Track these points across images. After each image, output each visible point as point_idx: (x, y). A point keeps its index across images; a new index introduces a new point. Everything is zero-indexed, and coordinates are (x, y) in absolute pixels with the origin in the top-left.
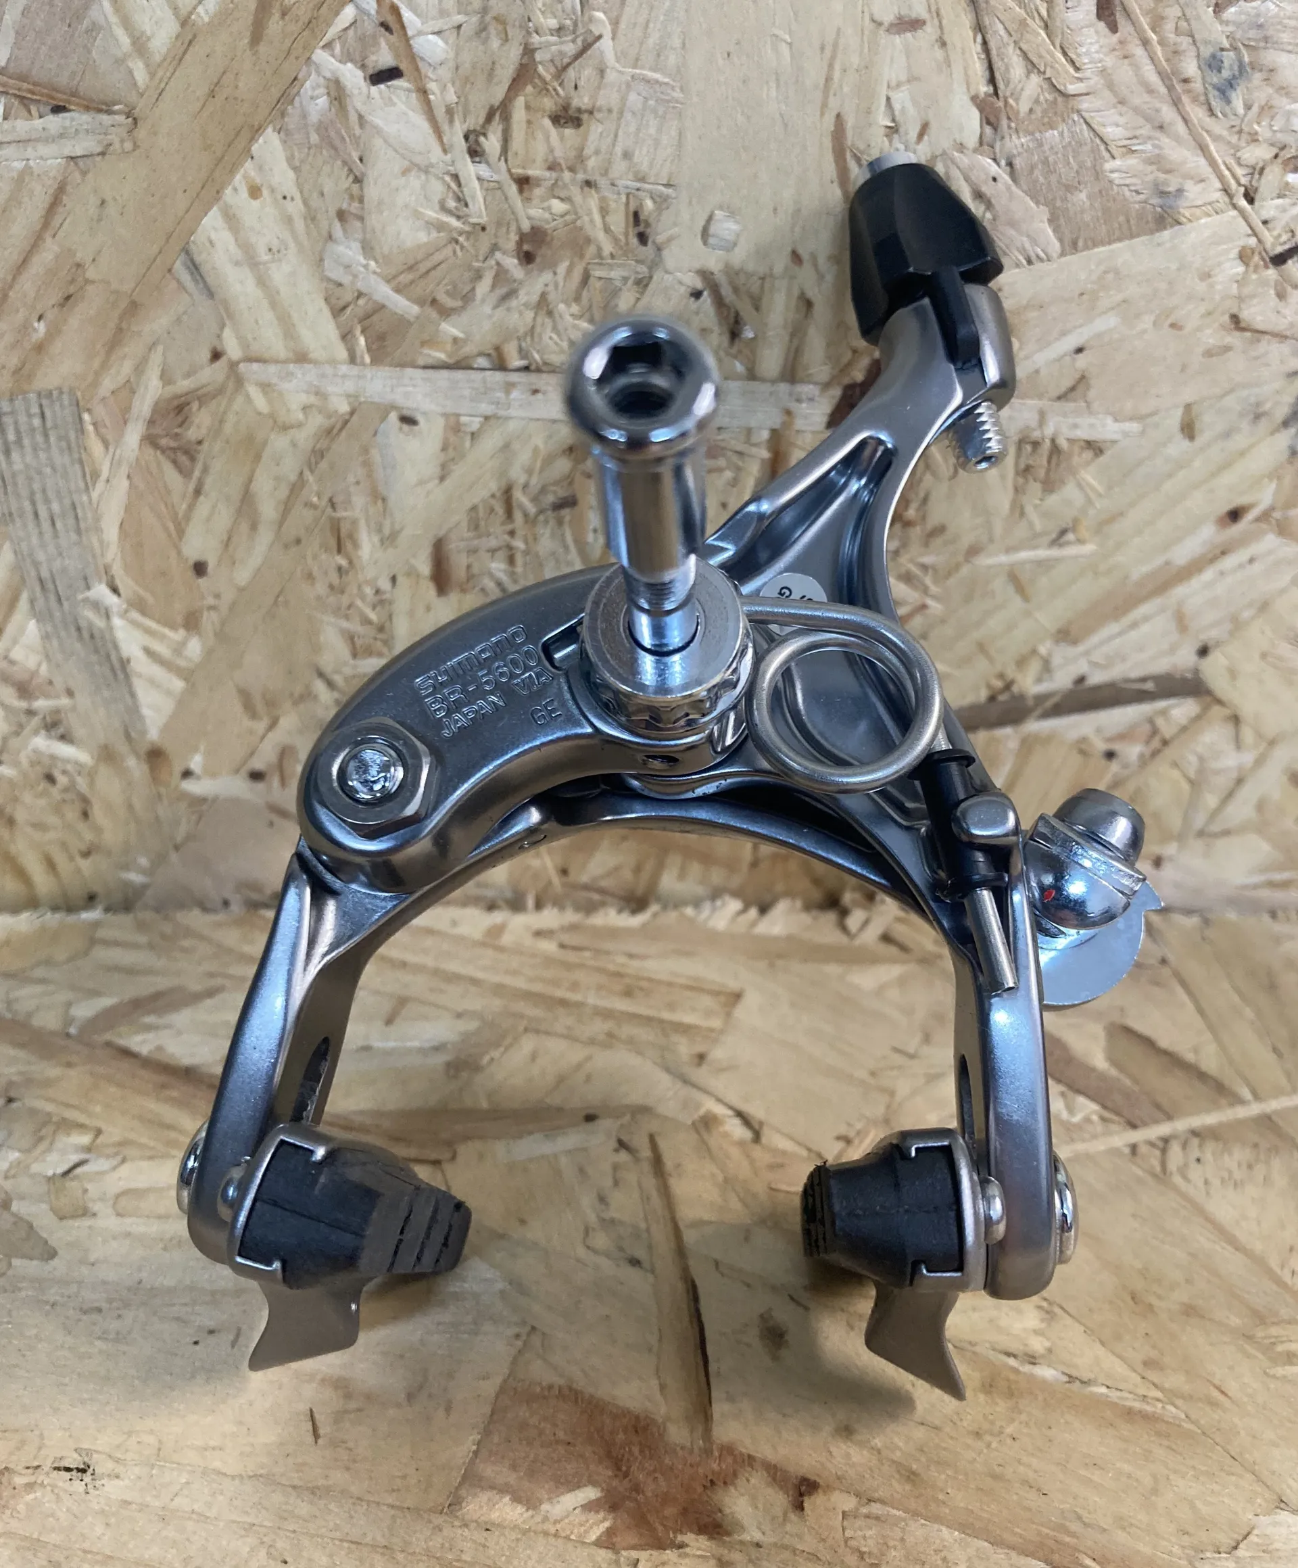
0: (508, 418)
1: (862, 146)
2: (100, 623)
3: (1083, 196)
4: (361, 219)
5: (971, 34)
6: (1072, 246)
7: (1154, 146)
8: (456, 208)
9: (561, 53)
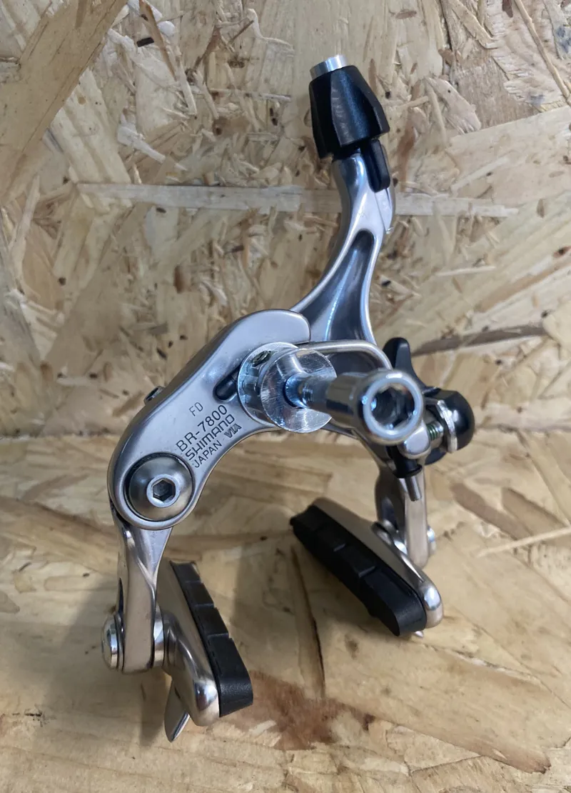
0: (209, 209)
1: (383, 75)
2: (15, 307)
3: (493, 99)
4: (135, 113)
5: (439, 19)
6: (487, 123)
7: (529, 74)
8: (182, 108)
9: (233, 30)
